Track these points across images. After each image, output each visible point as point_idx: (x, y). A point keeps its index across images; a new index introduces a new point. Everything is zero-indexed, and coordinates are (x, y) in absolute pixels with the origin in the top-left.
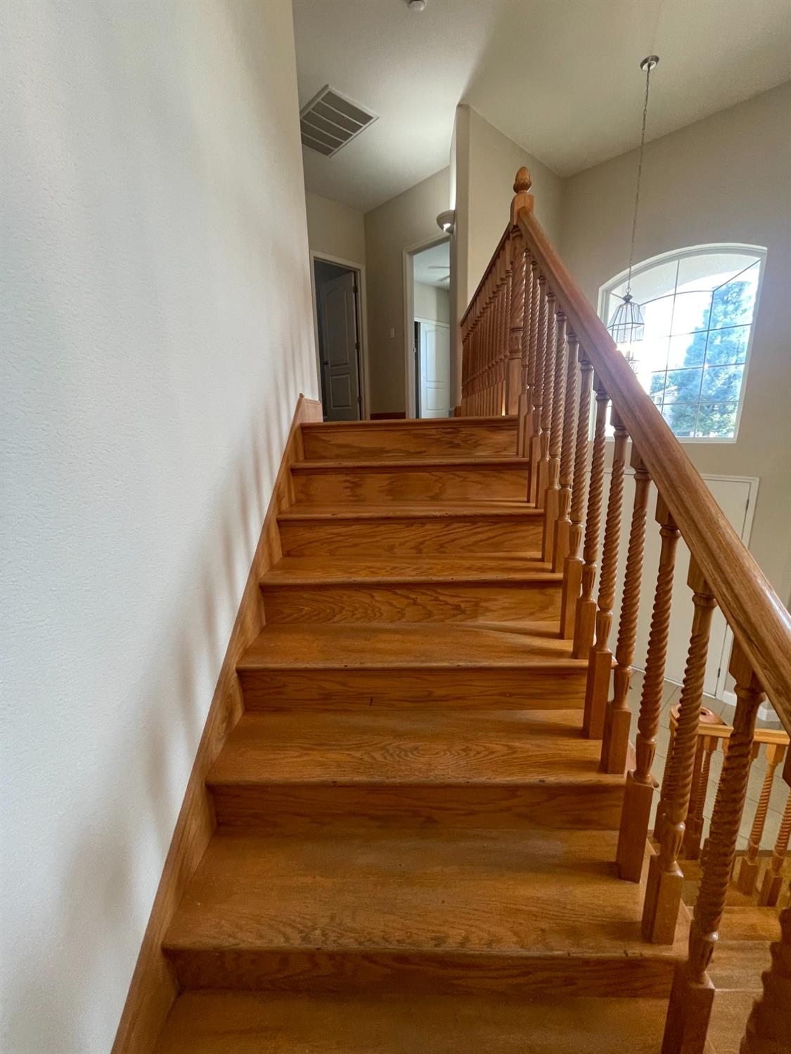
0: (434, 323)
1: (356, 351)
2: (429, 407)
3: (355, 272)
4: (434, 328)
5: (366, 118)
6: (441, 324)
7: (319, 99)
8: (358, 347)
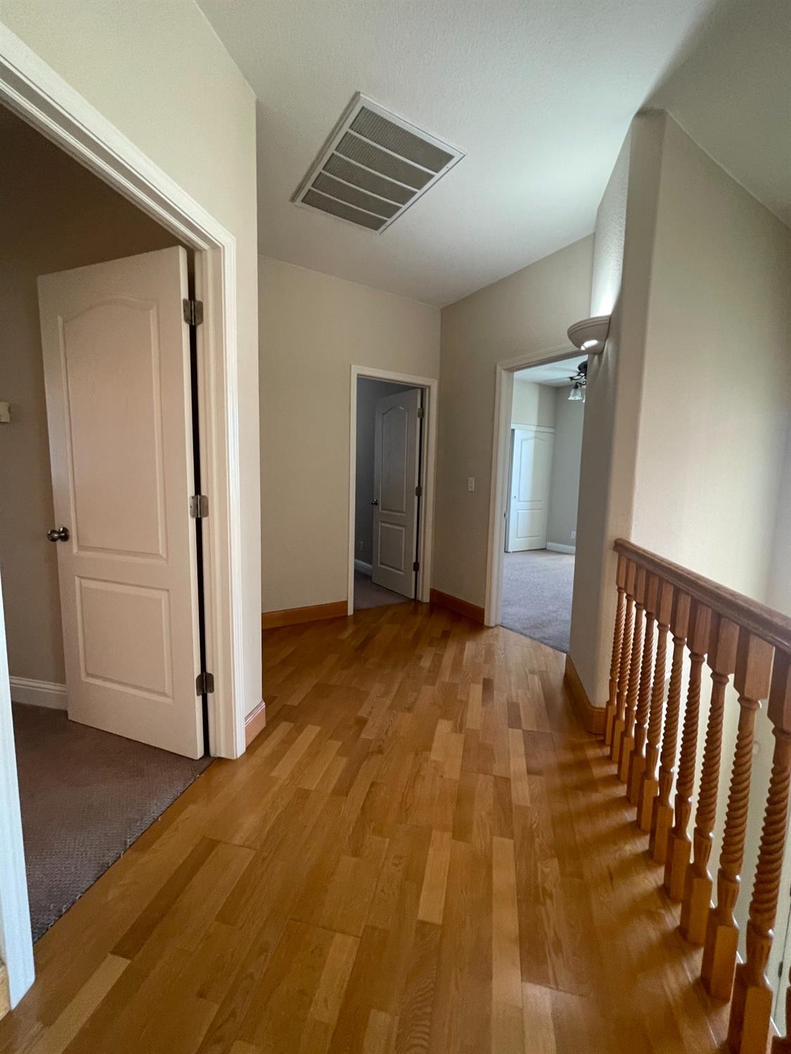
0: (534, 428)
1: (416, 498)
2: (519, 535)
3: (423, 390)
4: (532, 434)
5: (439, 159)
6: (542, 429)
7: (346, 128)
8: (419, 492)
